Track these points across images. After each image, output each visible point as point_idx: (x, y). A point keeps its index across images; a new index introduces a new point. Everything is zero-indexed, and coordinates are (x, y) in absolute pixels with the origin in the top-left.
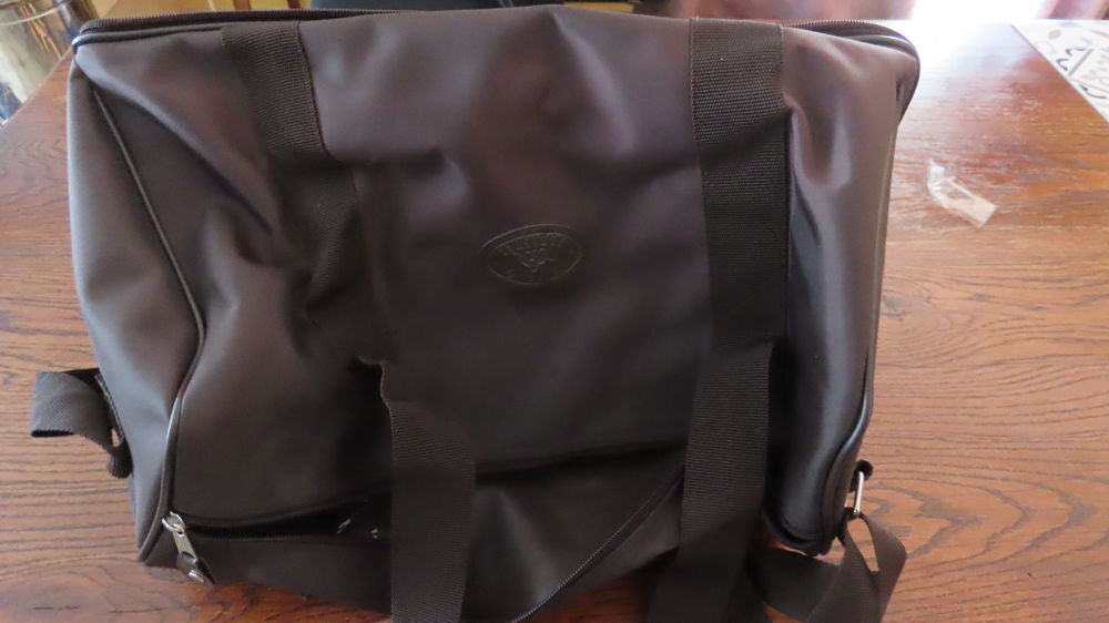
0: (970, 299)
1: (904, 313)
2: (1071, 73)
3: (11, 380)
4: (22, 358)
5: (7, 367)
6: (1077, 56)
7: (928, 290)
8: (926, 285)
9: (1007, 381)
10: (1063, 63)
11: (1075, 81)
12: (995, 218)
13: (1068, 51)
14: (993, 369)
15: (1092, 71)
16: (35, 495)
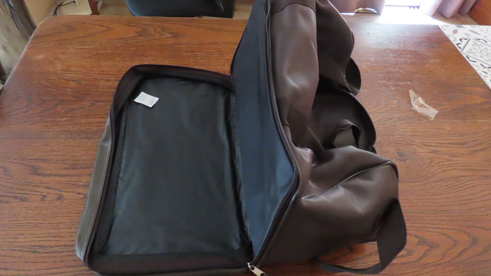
0: (430, 152)
1: (406, 159)
2: (462, 50)
3: (45, 198)
4: (46, 188)
5: (42, 192)
6: (464, 42)
7: (414, 149)
8: (413, 147)
9: (446, 187)
10: (459, 45)
11: (464, 53)
12: (437, 116)
13: (461, 40)
14: (440, 183)
15: (470, 49)
16: (67, 251)
